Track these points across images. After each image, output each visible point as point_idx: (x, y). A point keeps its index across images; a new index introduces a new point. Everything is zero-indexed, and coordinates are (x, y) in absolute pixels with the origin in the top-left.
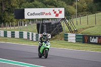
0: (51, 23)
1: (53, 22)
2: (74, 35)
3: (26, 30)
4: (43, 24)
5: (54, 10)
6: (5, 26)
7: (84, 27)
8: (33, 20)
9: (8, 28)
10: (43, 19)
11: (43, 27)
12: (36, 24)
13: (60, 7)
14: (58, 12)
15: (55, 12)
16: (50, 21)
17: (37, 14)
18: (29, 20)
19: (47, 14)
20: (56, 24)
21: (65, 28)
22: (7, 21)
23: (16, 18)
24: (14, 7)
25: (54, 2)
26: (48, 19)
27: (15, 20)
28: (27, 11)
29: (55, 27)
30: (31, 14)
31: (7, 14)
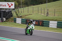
2: (20, 19)
5: (8, 4)
14: (10, 5)
19: (3, 6)
21: (14, 14)
29: (8, 14)
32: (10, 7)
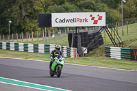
0: (87, 33)
1: (90, 32)
2: (119, 49)
3: (53, 42)
4: (76, 34)
5: (91, 16)
6: (25, 37)
7: (133, 38)
8: (62, 29)
9: (30, 40)
10: (76, 28)
11: (76, 38)
12: (67, 35)
13: (100, 11)
14: (96, 18)
15: (93, 18)
16: (87, 30)
17: (68, 21)
18: (58, 28)
19: (82, 21)
20: (94, 35)
21: (107, 39)
22: (28, 30)
23: (40, 26)
24: (38, 11)
25: (92, 4)
26: (83, 28)
27: (39, 29)
28: (55, 16)
29: (93, 38)
30: (61, 21)
31: (28, 20)
32: (96, 22)
